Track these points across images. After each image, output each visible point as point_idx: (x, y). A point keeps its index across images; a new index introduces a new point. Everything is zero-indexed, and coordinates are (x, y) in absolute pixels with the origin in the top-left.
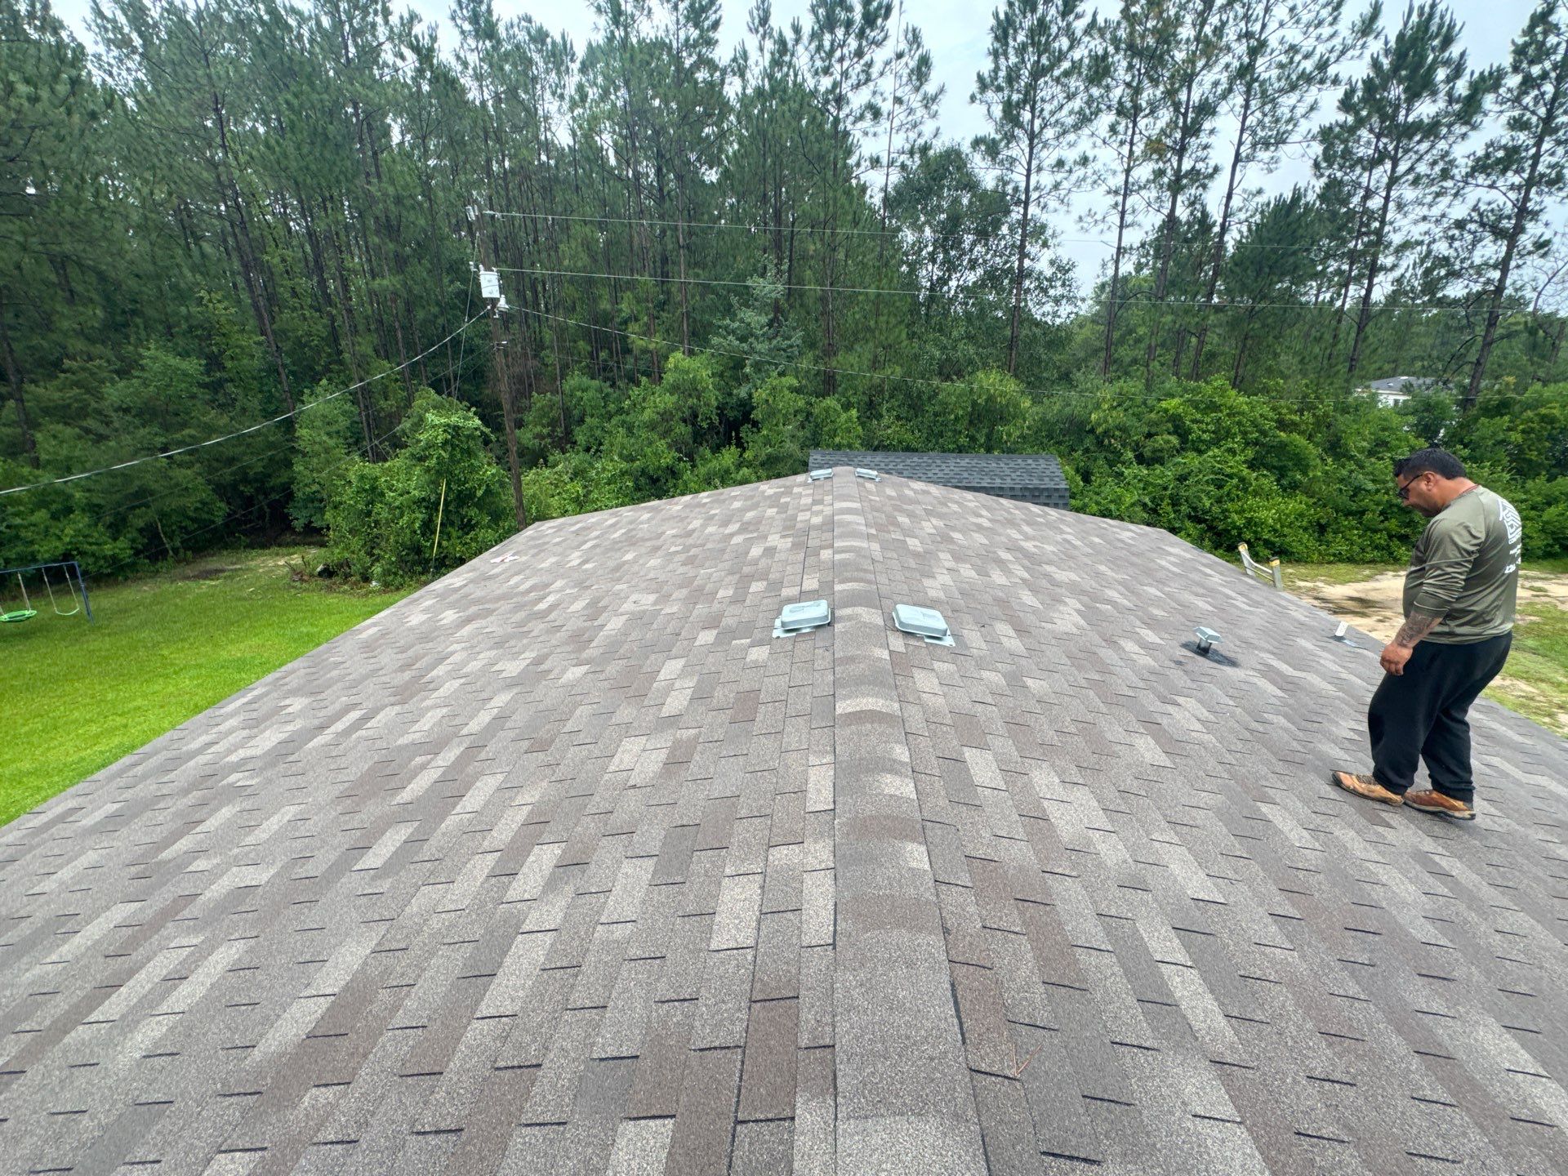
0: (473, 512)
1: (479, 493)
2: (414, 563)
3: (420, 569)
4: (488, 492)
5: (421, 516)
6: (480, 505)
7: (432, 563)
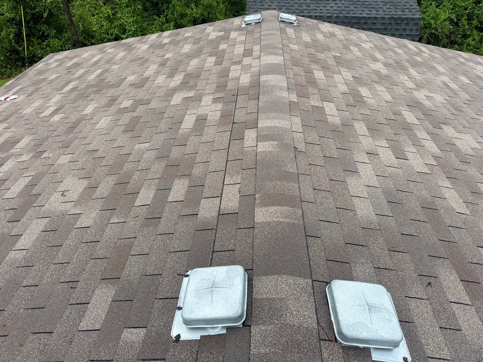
0: (44, 28)
1: (45, 15)
2: (16, 60)
3: (20, 64)
4: (50, 14)
5: (13, 30)
6: (48, 22)
7: (26, 60)
